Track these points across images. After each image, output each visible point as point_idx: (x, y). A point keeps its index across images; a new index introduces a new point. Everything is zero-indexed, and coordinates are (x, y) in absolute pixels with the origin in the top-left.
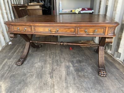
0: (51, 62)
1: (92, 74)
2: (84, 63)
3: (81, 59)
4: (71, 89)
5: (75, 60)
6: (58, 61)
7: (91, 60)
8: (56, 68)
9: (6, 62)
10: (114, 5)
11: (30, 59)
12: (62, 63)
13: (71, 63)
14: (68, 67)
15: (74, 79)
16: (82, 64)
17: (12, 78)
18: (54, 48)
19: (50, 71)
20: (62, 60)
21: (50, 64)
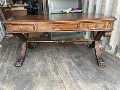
0: (51, 60)
1: (93, 66)
2: (82, 58)
3: (78, 55)
4: (79, 81)
5: (73, 56)
6: (57, 59)
7: (87, 54)
8: (58, 65)
9: (3, 65)
10: (103, 4)
11: (28, 60)
12: (62, 60)
13: (71, 59)
14: (69, 63)
15: (78, 72)
16: (80, 59)
17: (16, 80)
18: (49, 47)
19: (54, 68)
20: (61, 57)
21: (50, 61)
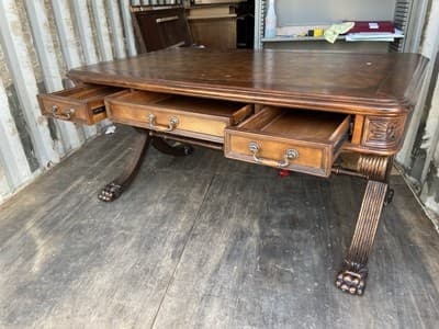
0: (196, 207)
4: (216, 304)
5: (278, 214)
6: (219, 209)
7: (338, 224)
8: (204, 230)
9: (79, 186)
11: (141, 188)
12: (230, 216)
13: (260, 222)
14: (242, 235)
15: (244, 276)
16: (295, 233)
19: (183, 234)
20: (236, 205)
21: (191, 211)
